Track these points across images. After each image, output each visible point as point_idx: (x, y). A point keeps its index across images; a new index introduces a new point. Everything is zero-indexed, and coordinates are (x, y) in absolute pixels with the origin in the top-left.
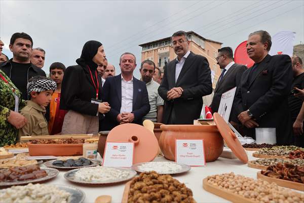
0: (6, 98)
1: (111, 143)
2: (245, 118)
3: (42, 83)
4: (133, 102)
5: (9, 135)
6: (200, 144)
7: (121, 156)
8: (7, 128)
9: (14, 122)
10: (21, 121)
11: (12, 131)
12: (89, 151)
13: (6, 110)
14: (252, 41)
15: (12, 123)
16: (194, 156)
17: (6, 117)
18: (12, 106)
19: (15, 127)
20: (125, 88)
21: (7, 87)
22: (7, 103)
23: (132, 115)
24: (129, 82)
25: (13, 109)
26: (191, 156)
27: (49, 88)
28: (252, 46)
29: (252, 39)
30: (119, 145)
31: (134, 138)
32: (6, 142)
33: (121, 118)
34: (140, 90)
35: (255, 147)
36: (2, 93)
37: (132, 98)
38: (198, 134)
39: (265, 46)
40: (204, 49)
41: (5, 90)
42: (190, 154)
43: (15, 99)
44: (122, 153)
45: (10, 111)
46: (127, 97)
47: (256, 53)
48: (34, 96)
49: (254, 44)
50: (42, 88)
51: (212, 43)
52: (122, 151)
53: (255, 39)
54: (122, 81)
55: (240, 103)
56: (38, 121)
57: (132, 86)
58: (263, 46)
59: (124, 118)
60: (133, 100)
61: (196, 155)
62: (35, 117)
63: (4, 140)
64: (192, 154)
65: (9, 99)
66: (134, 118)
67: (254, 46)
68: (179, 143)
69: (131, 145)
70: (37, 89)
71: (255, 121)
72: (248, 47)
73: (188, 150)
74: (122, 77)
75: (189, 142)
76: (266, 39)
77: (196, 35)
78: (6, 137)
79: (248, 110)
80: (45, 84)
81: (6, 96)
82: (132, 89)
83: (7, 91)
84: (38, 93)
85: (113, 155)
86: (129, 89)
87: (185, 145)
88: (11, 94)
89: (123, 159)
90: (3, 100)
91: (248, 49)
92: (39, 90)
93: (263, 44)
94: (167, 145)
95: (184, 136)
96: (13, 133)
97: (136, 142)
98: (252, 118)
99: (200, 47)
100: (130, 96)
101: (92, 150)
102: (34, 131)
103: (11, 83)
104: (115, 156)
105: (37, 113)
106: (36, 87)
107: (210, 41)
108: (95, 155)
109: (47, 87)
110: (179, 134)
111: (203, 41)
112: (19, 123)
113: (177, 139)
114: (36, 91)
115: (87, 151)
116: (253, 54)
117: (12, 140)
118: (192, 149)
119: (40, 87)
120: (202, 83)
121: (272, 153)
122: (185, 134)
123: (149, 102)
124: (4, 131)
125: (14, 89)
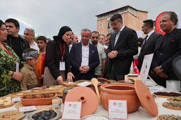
0: (11, 65)
1: (67, 102)
2: (158, 71)
3: (33, 53)
4: (89, 59)
5: (14, 86)
6: (124, 103)
7: (73, 111)
8: (13, 82)
9: (16, 78)
10: (21, 77)
11: (16, 83)
12: (56, 105)
13: (11, 72)
14: (164, 19)
15: (16, 79)
16: (120, 112)
17: (11, 76)
18: (15, 69)
19: (18, 81)
20: (84, 50)
21: (10, 58)
22: (12, 68)
23: (88, 67)
24: (87, 46)
25: (15, 71)
26: (118, 112)
27: (36, 56)
28: (164, 23)
29: (164, 18)
30: (72, 103)
31: (82, 98)
32: (13, 90)
33: (82, 69)
34: (93, 52)
35: (165, 95)
36: (8, 63)
37: (88, 57)
38: (123, 96)
39: (173, 22)
40: (136, 17)
41: (9, 61)
42: (118, 110)
43: (16, 65)
44: (74, 109)
45: (13, 73)
46: (85, 56)
47: (166, 28)
48: (28, 61)
49: (166, 21)
50: (33, 56)
51: (142, 12)
52: (74, 108)
53: (166, 18)
54: (82, 46)
55: (155, 60)
56: (31, 76)
57: (89, 49)
58: (171, 22)
59: (83, 69)
60: (89, 58)
61: (121, 111)
62: (29, 74)
63: (11, 89)
64: (119, 110)
65: (12, 66)
66: (89, 69)
67: (165, 23)
68: (111, 102)
69: (80, 104)
70: (30, 57)
71: (165, 73)
72: (161, 24)
73: (116, 107)
74: (82, 44)
75: (117, 102)
76: (174, 17)
77: (131, 8)
78: (12, 87)
79: (161, 66)
80: (34, 54)
81: (10, 64)
82: (89, 51)
83: (11, 61)
84: (30, 59)
85: (68, 111)
86: (86, 51)
87: (115, 104)
88: (13, 63)
89: (74, 114)
90: (8, 67)
91: (161, 25)
92: (31, 58)
93: (172, 21)
94: (104, 101)
95: (115, 97)
96: (17, 84)
97: (84, 101)
98: (163, 72)
99: (133, 15)
100: (87, 55)
101: (57, 104)
102: (29, 81)
103: (15, 54)
104: (69, 111)
105: (30, 71)
106: (29, 56)
107: (140, 11)
108: (59, 106)
109: (35, 55)
110: (111, 95)
111: (135, 11)
112: (20, 78)
113: (110, 99)
114: (29, 58)
115: (55, 105)
116: (164, 28)
117: (17, 88)
118: (119, 107)
119: (31, 56)
120: (131, 47)
121: (176, 105)
122: (115, 96)
123: (99, 58)
124: (11, 84)
125: (16, 58)
